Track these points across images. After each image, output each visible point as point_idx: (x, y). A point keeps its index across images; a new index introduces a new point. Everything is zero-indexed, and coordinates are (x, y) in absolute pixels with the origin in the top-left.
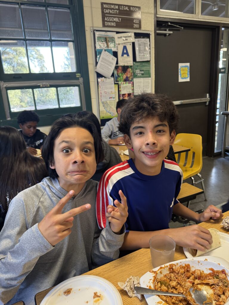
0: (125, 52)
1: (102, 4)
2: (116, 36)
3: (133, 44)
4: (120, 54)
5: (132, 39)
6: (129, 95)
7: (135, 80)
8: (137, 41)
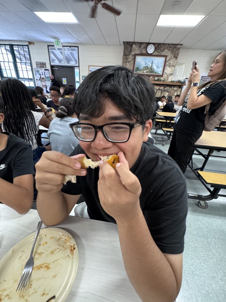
0: (42, 74)
1: (36, 62)
2: (40, 70)
3: (44, 72)
4: (41, 75)
5: (44, 71)
6: (45, 85)
7: (46, 82)
8: (45, 71)
